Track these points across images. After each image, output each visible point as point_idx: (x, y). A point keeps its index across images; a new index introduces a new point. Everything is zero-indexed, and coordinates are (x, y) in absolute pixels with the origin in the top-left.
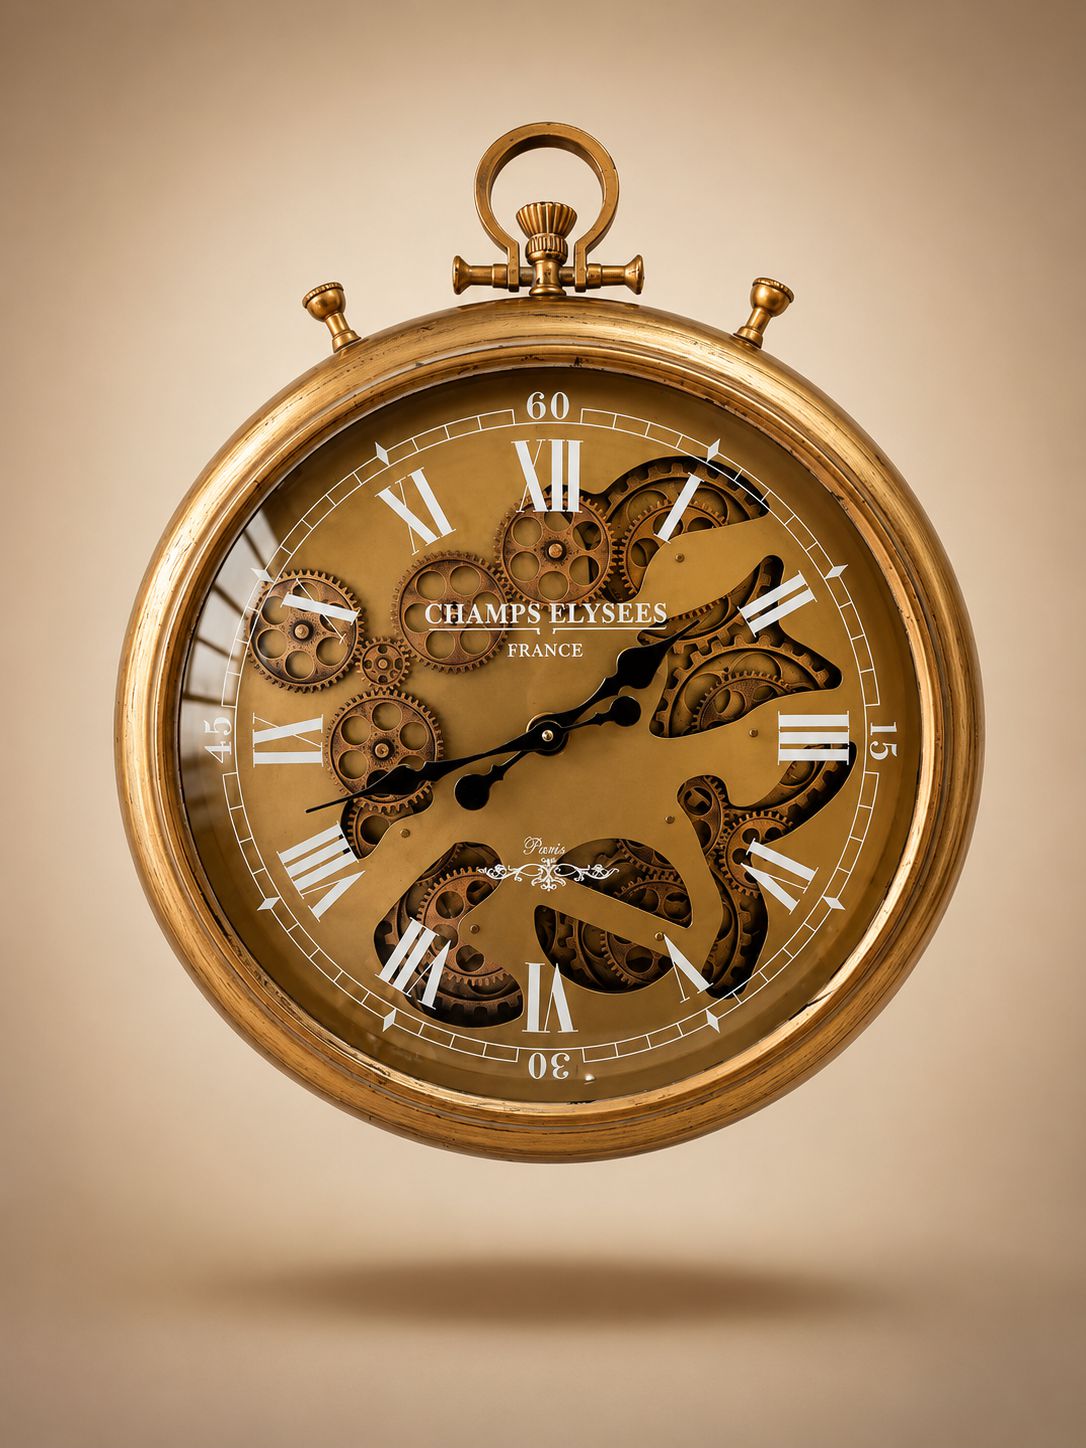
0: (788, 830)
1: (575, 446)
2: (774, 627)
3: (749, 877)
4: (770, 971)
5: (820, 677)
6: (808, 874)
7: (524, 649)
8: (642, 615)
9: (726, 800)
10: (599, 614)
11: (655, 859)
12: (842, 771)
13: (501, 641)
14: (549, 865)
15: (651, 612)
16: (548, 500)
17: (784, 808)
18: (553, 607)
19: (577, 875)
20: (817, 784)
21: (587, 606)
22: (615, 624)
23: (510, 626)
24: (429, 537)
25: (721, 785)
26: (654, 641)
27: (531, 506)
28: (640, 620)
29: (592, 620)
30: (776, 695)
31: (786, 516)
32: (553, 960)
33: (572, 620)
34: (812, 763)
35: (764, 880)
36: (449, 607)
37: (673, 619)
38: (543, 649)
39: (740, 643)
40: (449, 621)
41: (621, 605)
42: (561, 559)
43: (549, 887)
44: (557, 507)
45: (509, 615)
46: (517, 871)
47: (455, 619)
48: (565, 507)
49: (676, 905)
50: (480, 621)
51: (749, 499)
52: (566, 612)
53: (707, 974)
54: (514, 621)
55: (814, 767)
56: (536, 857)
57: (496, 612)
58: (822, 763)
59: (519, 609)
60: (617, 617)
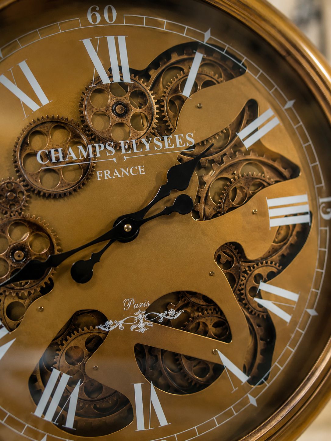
0: (280, 272)
1: (122, 40)
2: (259, 143)
3: (260, 306)
4: (281, 362)
5: (287, 172)
6: (294, 297)
7: (107, 174)
8: (180, 142)
9: (243, 257)
10: (152, 145)
11: (204, 301)
12: (305, 228)
13: (91, 170)
14: (141, 316)
15: (185, 141)
16: (111, 77)
17: (276, 258)
18: (122, 143)
19: (159, 318)
20: (292, 240)
21: (144, 140)
22: (162, 151)
23: (96, 159)
24: (34, 107)
25: (240, 247)
26: (188, 158)
27: (100, 81)
28: (178, 146)
29: (148, 149)
30: (264, 187)
31: (256, 72)
32: (149, 379)
33: (135, 151)
34: (289, 226)
35: (270, 305)
36: (52, 151)
37: (198, 144)
38: (120, 172)
39: (240, 156)
40: (54, 160)
41: (166, 138)
42: (124, 115)
43: (142, 330)
44: (116, 80)
45: (94, 153)
46: (120, 323)
47: (58, 159)
48: (121, 80)
49: (220, 330)
50: (74, 158)
51: (234, 64)
52: (130, 147)
53: (246, 370)
54: (98, 156)
55: (290, 229)
56: (132, 311)
57: (85, 151)
58: (294, 225)
59: (100, 147)
60: (164, 146)
